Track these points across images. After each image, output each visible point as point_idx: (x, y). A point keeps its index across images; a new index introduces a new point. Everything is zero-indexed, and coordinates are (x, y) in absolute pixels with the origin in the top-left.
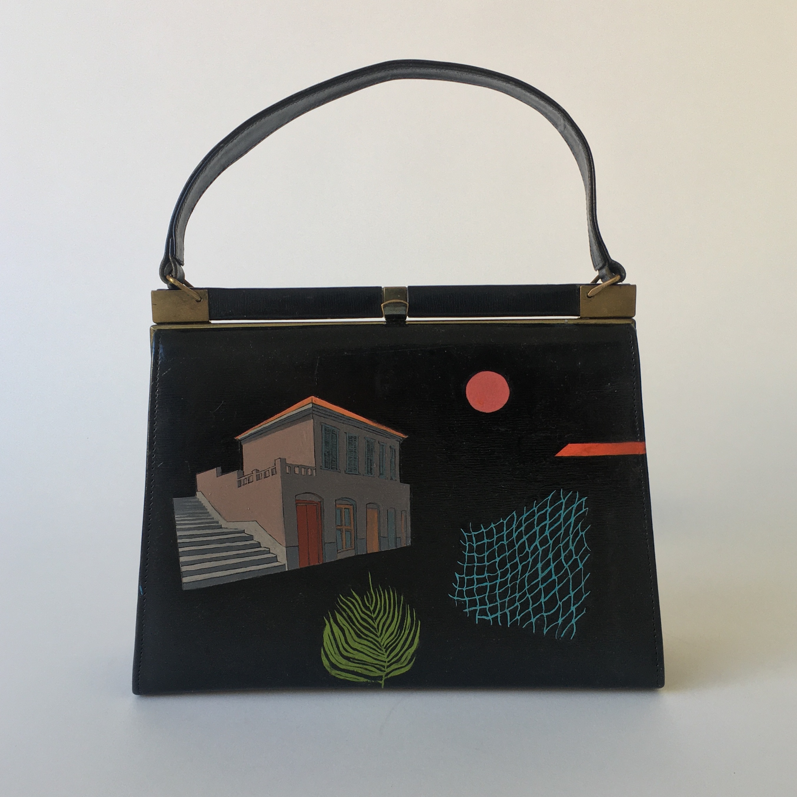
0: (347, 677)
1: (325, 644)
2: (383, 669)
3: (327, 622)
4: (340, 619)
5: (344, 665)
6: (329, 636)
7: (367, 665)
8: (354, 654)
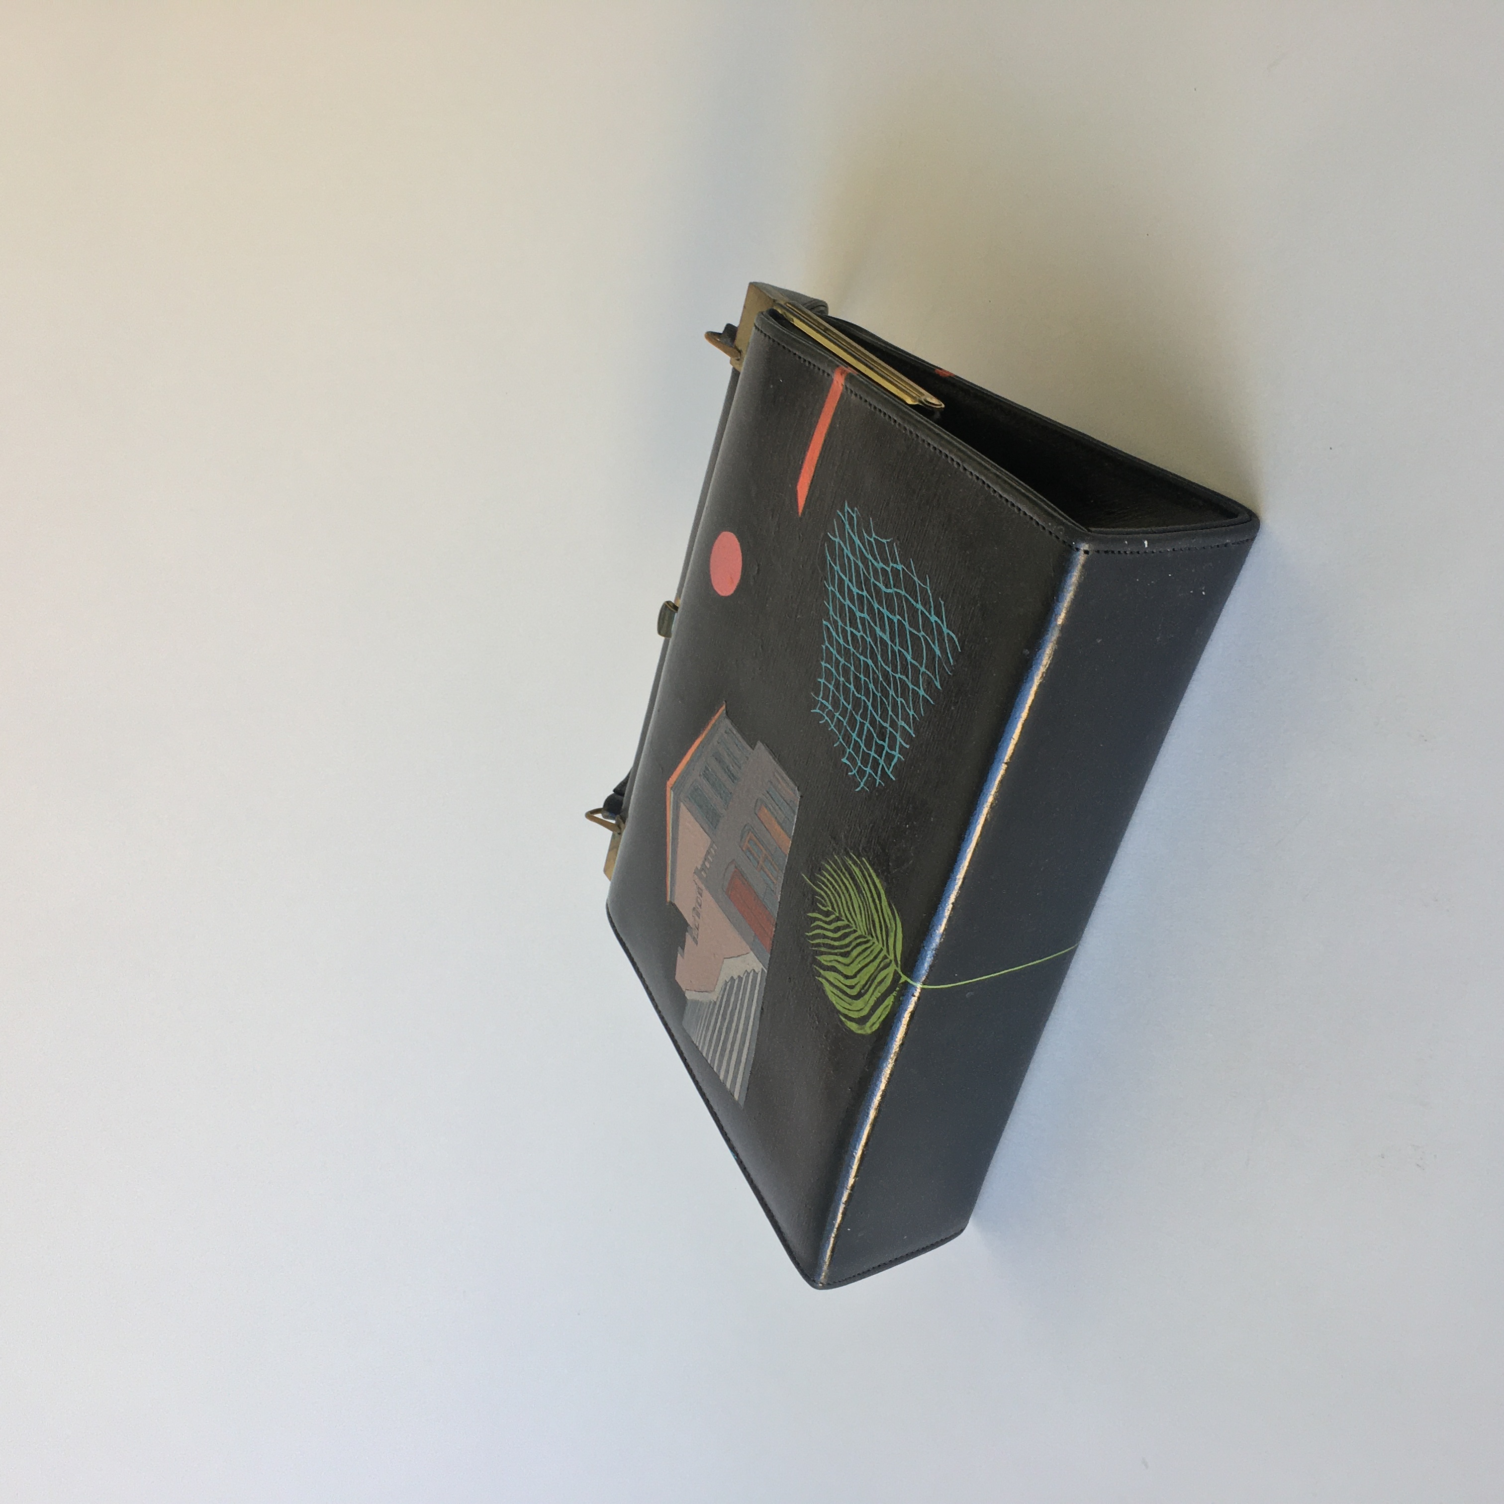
0: (879, 1018)
1: (838, 1007)
2: (887, 961)
3: (820, 979)
4: (824, 960)
5: (864, 1007)
6: (833, 992)
7: (875, 978)
8: (859, 982)
